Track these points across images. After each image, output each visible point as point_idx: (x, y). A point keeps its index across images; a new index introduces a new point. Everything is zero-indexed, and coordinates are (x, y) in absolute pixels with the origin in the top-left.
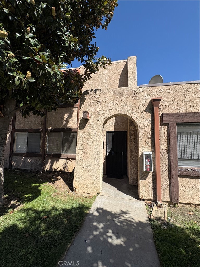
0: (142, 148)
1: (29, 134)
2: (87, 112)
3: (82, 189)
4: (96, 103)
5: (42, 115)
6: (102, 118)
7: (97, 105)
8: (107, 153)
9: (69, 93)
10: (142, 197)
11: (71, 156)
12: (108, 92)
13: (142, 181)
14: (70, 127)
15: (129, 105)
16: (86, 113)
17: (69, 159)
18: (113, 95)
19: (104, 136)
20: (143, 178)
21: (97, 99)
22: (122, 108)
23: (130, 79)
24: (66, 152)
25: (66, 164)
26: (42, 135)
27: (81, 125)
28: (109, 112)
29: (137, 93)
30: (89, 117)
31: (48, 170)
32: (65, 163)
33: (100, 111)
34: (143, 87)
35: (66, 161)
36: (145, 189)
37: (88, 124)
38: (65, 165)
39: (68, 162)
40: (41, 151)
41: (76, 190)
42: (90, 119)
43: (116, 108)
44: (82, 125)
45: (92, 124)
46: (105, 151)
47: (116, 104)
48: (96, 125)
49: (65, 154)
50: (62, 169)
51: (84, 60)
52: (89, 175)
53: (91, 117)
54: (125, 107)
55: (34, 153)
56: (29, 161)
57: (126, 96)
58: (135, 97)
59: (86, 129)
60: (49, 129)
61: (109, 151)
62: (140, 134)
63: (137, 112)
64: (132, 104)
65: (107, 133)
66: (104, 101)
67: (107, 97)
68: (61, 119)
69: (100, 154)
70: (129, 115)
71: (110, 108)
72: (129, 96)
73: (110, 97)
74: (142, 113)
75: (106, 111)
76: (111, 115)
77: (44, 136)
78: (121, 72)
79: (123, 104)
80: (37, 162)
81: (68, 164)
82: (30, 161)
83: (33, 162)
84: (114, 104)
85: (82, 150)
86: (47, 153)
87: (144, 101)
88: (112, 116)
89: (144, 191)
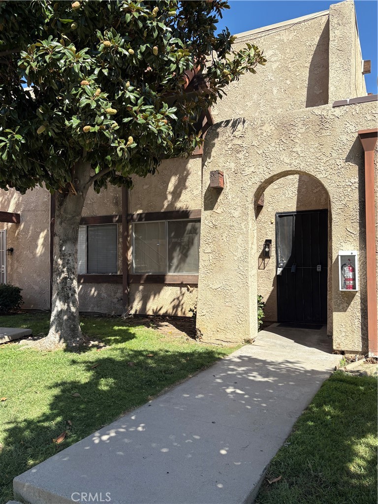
0: (339, 243)
1: (89, 229)
2: (218, 172)
3: (214, 333)
4: (237, 150)
5: (128, 185)
6: (250, 183)
7: (240, 156)
8: (278, 269)
9: (180, 141)
10: (338, 346)
11: (190, 278)
12: (263, 124)
13: (339, 313)
14: (184, 207)
15: (311, 150)
16: (216, 175)
17: (185, 285)
18: (274, 128)
19: (271, 225)
20: (341, 308)
21: (239, 142)
22: (294, 158)
23: (333, 71)
24: (178, 269)
25: (178, 298)
26: (121, 230)
27: (206, 202)
28: (265, 169)
29: (328, 121)
30: (222, 183)
31: (138, 313)
32: (176, 297)
33: (247, 168)
34: (341, 106)
35: (179, 292)
36: (345, 330)
37: (221, 197)
38: (176, 302)
39: (183, 294)
40: (121, 267)
41: (202, 335)
42: (225, 187)
43: (281, 159)
44: (209, 200)
45: (230, 197)
46: (275, 264)
47: (281, 149)
48: (239, 199)
49: (176, 274)
50: (170, 311)
51: (206, 67)
52: (227, 304)
53: (228, 182)
54: (301, 155)
55: (104, 273)
56: (94, 293)
57: (304, 130)
58: (323, 131)
59: (218, 209)
60: (135, 216)
61: (283, 264)
62: (334, 212)
63: (328, 164)
64: (316, 146)
65: (278, 218)
66: (256, 145)
67: (262, 134)
68: (161, 187)
69: (249, 260)
70: (310, 173)
71: (268, 159)
72: (310, 129)
73: (269, 134)
74: (340, 167)
75: (259, 167)
76: (270, 176)
77: (126, 233)
78: (314, 48)
79: (298, 149)
80: (113, 294)
81: (184, 299)
82: (96, 293)
83: (104, 295)
84: (278, 149)
85: (210, 255)
86: (134, 272)
87: (344, 138)
88: (273, 176)
89: (344, 334)
